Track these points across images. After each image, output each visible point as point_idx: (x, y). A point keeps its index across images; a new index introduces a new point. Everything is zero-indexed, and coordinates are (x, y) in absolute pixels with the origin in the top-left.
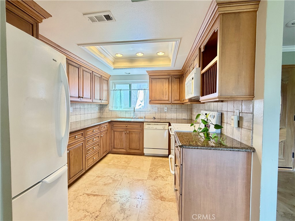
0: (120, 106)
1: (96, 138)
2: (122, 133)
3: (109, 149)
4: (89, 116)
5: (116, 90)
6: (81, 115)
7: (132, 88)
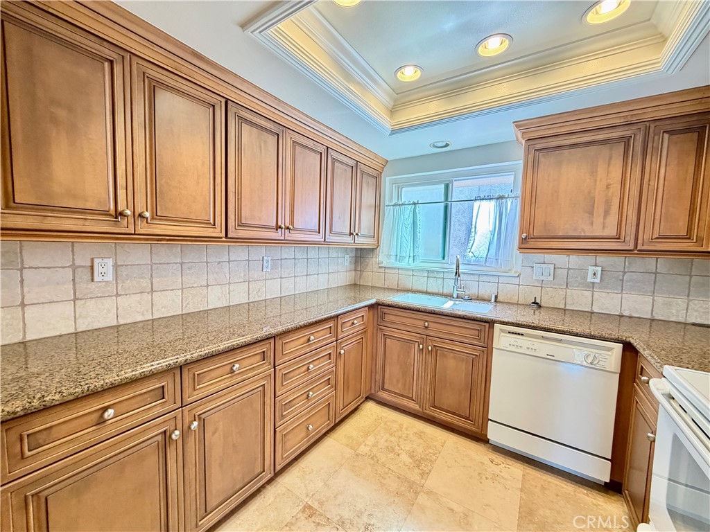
0: (412, 255)
1: (322, 359)
2: (410, 348)
3: (368, 388)
4: (322, 282)
5: (402, 204)
6: (297, 279)
7: (456, 195)
